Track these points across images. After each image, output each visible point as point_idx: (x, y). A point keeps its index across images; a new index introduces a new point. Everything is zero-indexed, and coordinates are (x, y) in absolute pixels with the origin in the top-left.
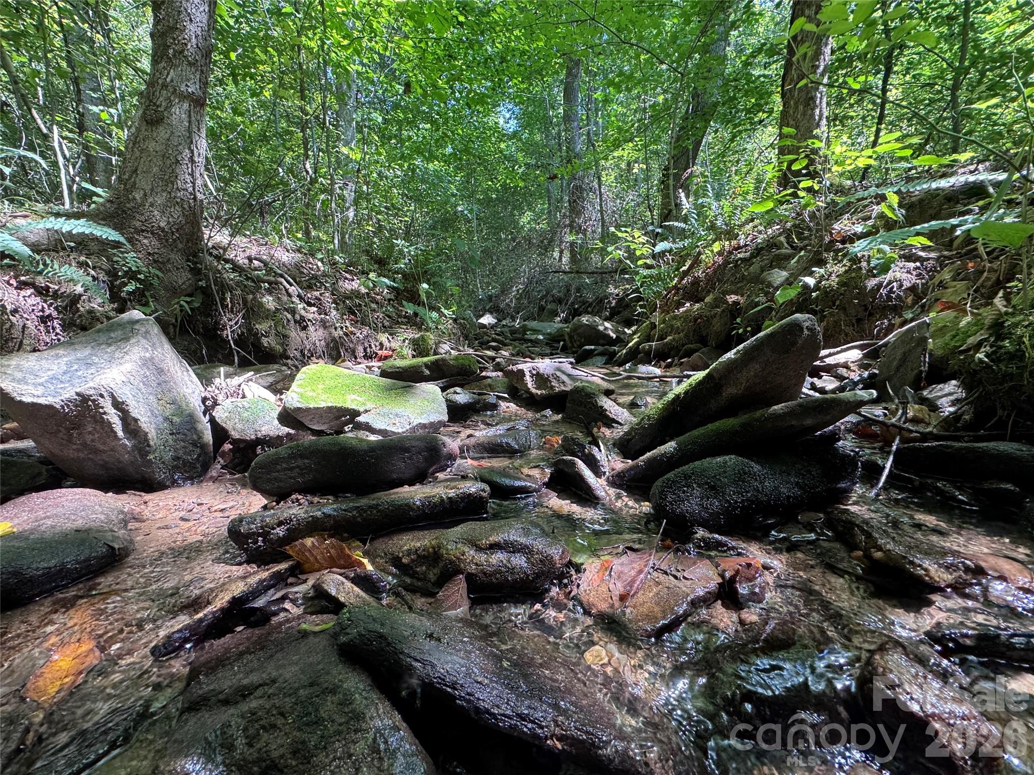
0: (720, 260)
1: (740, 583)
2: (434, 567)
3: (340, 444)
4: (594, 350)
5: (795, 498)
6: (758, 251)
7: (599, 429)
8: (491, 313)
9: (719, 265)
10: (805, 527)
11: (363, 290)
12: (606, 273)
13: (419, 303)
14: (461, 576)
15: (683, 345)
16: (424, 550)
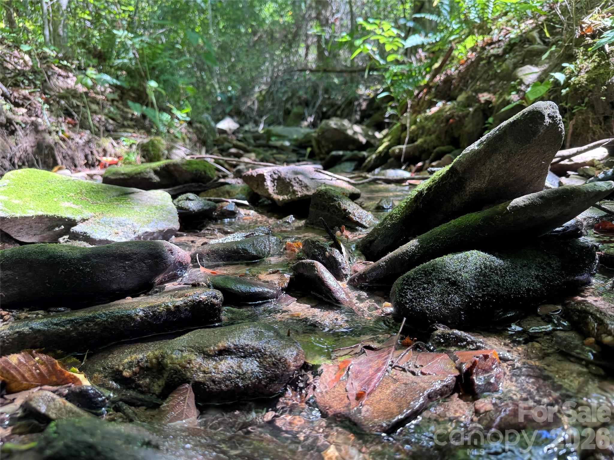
0: (473, 56)
1: (477, 374)
2: (159, 379)
3: (48, 253)
4: (343, 156)
5: (535, 291)
6: (511, 47)
7: (342, 232)
8: (231, 116)
9: (472, 62)
10: (543, 319)
11: (81, 89)
12: (355, 72)
13: (149, 104)
14: (187, 385)
15: (435, 148)
16: (147, 362)
